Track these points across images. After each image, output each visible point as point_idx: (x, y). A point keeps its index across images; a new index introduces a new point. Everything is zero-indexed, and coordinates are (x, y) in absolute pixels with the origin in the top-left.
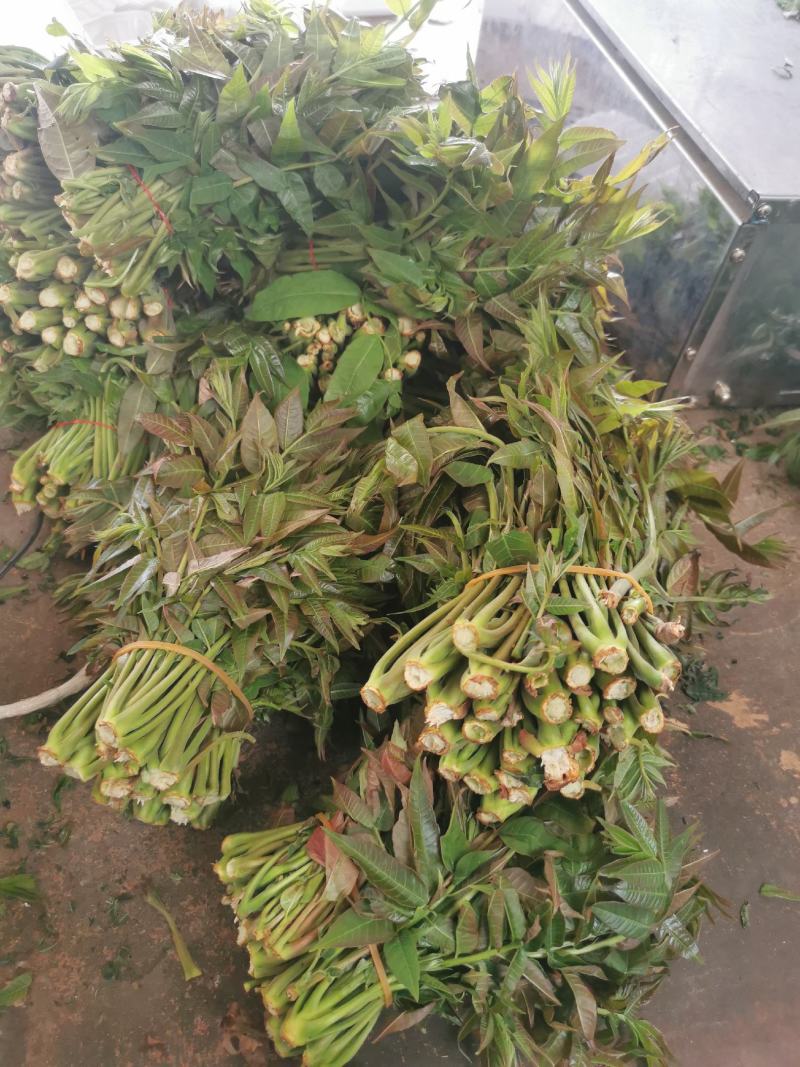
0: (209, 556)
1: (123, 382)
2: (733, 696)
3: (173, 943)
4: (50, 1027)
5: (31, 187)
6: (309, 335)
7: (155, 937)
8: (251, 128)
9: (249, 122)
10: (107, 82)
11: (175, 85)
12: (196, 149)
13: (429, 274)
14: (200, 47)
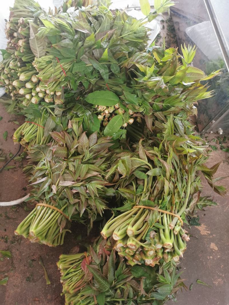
0: (65, 181)
1: (47, 115)
2: (202, 225)
3: (44, 274)
4: (12, 292)
5: (26, 49)
6: (102, 110)
7: (40, 272)
8: (93, 51)
9: (94, 49)
10: (52, 29)
11: (72, 33)
12: (76, 53)
13: (140, 101)
14: (81, 21)
